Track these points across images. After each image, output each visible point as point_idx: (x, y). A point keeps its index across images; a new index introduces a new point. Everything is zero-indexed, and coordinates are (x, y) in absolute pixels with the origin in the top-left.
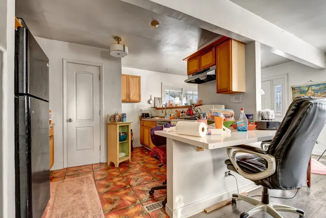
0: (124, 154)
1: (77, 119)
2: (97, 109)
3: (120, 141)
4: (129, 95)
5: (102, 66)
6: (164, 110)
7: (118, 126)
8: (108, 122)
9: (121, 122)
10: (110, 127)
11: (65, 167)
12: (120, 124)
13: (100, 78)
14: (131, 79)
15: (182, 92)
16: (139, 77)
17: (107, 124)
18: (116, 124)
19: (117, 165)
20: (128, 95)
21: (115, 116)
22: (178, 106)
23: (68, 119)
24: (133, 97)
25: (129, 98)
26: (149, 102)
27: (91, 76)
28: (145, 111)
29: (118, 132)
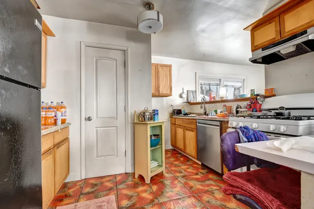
0: (155, 164)
1: (97, 117)
2: (121, 104)
3: (151, 146)
4: (159, 87)
5: (128, 49)
6: (203, 105)
7: (149, 127)
8: (136, 121)
9: (152, 122)
10: (138, 127)
11: (83, 177)
12: (151, 123)
13: (125, 64)
14: (160, 69)
15: (220, 84)
16: (170, 67)
17: (134, 124)
18: (147, 124)
19: (148, 181)
20: (157, 88)
21: (144, 113)
22: (225, 99)
23: (87, 117)
24: (163, 90)
25: (159, 91)
26: (181, 96)
27: (115, 62)
28: (177, 106)
29: (149, 134)
